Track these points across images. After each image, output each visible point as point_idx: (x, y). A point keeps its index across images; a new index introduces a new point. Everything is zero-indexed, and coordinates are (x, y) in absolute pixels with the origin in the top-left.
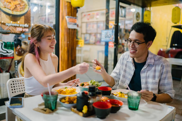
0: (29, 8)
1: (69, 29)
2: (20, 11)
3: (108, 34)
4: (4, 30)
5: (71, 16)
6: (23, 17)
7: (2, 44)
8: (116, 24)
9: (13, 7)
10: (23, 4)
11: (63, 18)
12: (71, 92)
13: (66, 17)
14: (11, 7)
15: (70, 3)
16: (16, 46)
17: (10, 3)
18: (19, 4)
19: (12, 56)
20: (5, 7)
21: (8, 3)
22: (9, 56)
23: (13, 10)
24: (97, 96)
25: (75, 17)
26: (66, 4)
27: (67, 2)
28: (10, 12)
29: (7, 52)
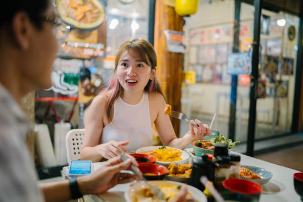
0: (105, 17)
1: (170, 53)
2: (92, 22)
3: (240, 61)
4: (64, 52)
5: (175, 29)
6: (95, 33)
7: (61, 75)
8: (255, 43)
9: (81, 16)
10: (96, 11)
11: (160, 33)
12: (171, 158)
13: (167, 33)
14: (77, 16)
15: (173, 8)
16: (83, 79)
17: (76, 8)
18: (90, 11)
19: (75, 96)
20: (68, 16)
21: (72, 10)
22: (71, 96)
23: (80, 20)
24: (232, 164)
26: (167, 10)
27: (169, 7)
28: (76, 24)
29: (68, 90)
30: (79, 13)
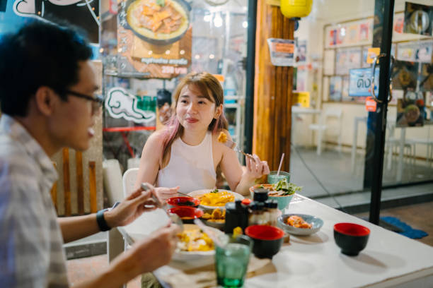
0: (188, 25)
1: (276, 67)
2: (172, 32)
3: (365, 79)
4: (137, 72)
5: (282, 37)
6: (176, 44)
7: (134, 100)
9: (157, 25)
10: (178, 17)
11: (262, 43)
13: (269, 41)
14: (152, 26)
15: (279, 8)
17: (151, 16)
18: (169, 18)
19: (152, 125)
20: (142, 26)
21: (147, 18)
22: (147, 125)
23: (156, 31)
24: (266, 211)
25: (290, 40)
26: (270, 11)
27: (273, 6)
28: (151, 35)
29: (143, 117)
30: (155, 22)
